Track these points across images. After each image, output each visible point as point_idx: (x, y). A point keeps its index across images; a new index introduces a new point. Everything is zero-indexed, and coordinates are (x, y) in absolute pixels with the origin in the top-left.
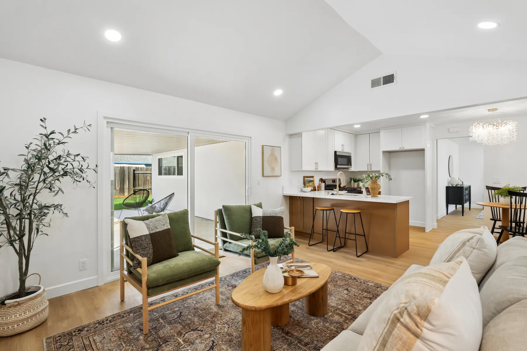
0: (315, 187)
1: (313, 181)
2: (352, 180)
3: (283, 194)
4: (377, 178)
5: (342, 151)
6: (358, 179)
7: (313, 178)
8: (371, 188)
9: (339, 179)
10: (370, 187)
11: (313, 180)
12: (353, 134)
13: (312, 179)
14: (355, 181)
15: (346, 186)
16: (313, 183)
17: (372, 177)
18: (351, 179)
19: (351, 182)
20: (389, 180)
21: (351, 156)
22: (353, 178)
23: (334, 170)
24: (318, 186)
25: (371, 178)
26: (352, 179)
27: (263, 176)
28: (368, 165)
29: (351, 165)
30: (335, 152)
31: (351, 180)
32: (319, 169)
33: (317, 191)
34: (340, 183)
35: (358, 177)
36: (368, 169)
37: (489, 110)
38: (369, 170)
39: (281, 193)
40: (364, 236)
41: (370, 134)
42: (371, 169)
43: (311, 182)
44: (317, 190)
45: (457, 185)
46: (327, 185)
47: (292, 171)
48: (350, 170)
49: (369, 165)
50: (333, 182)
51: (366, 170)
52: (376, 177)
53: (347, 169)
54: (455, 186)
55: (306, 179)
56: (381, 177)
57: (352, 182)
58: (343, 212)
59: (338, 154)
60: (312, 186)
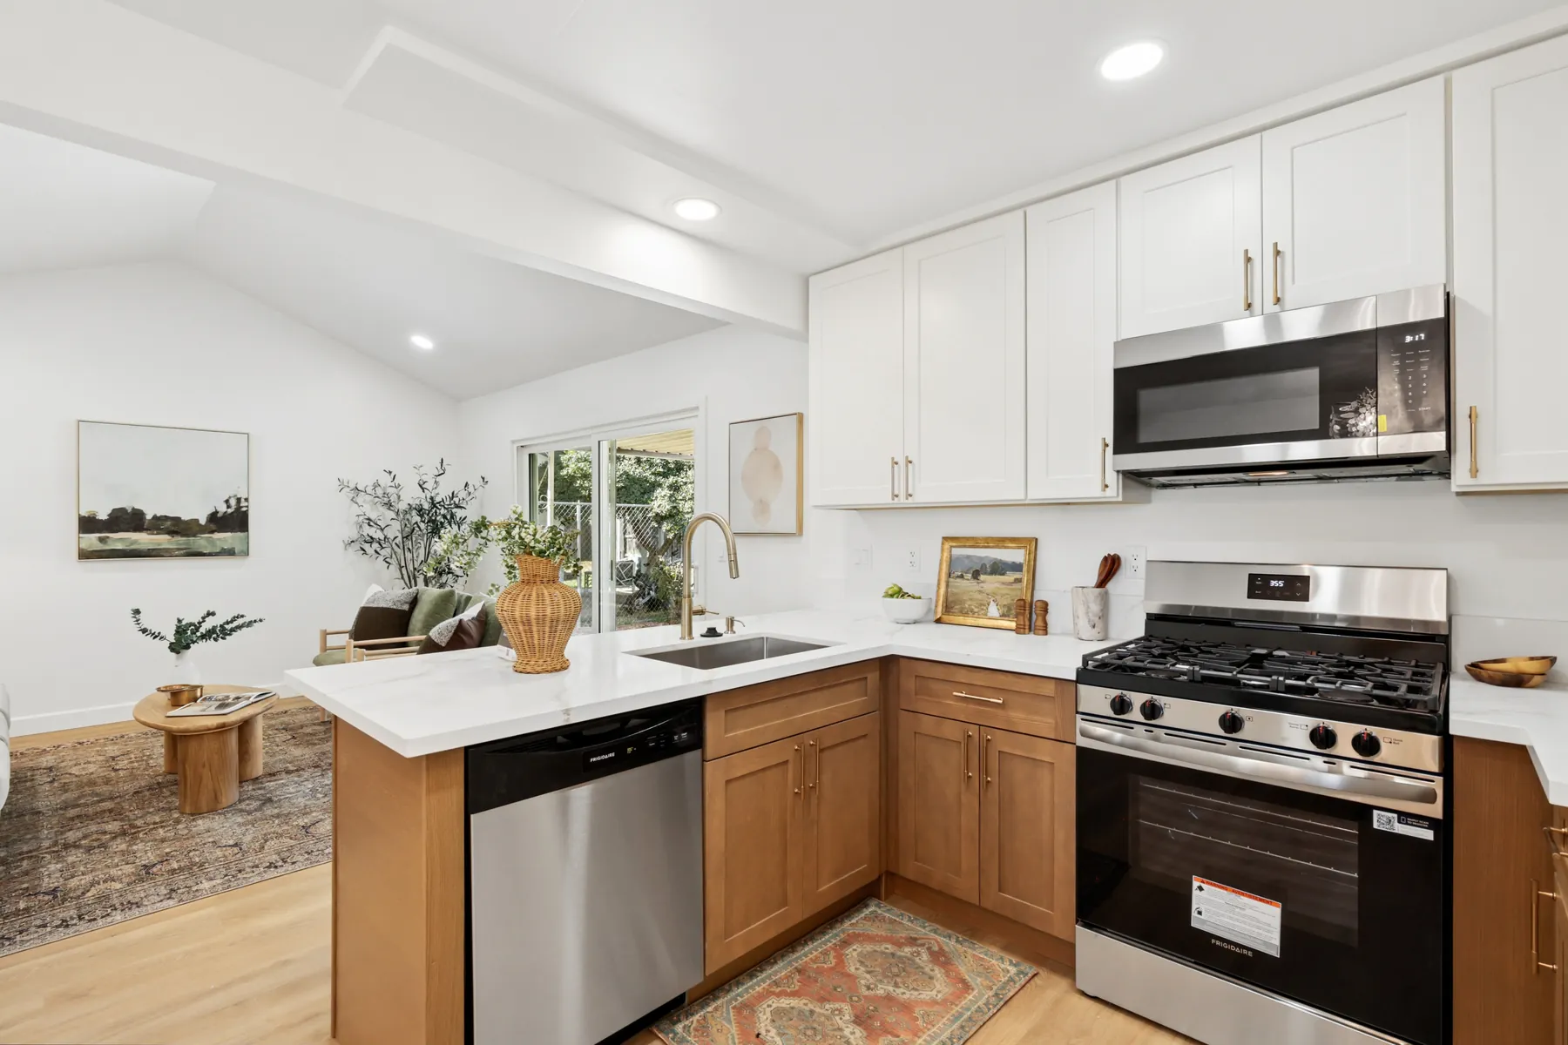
1: (1029, 567)
7: (1031, 548)
11: (1026, 559)
16: (1011, 577)
43: (994, 572)
55: (956, 552)
60: (994, 594)
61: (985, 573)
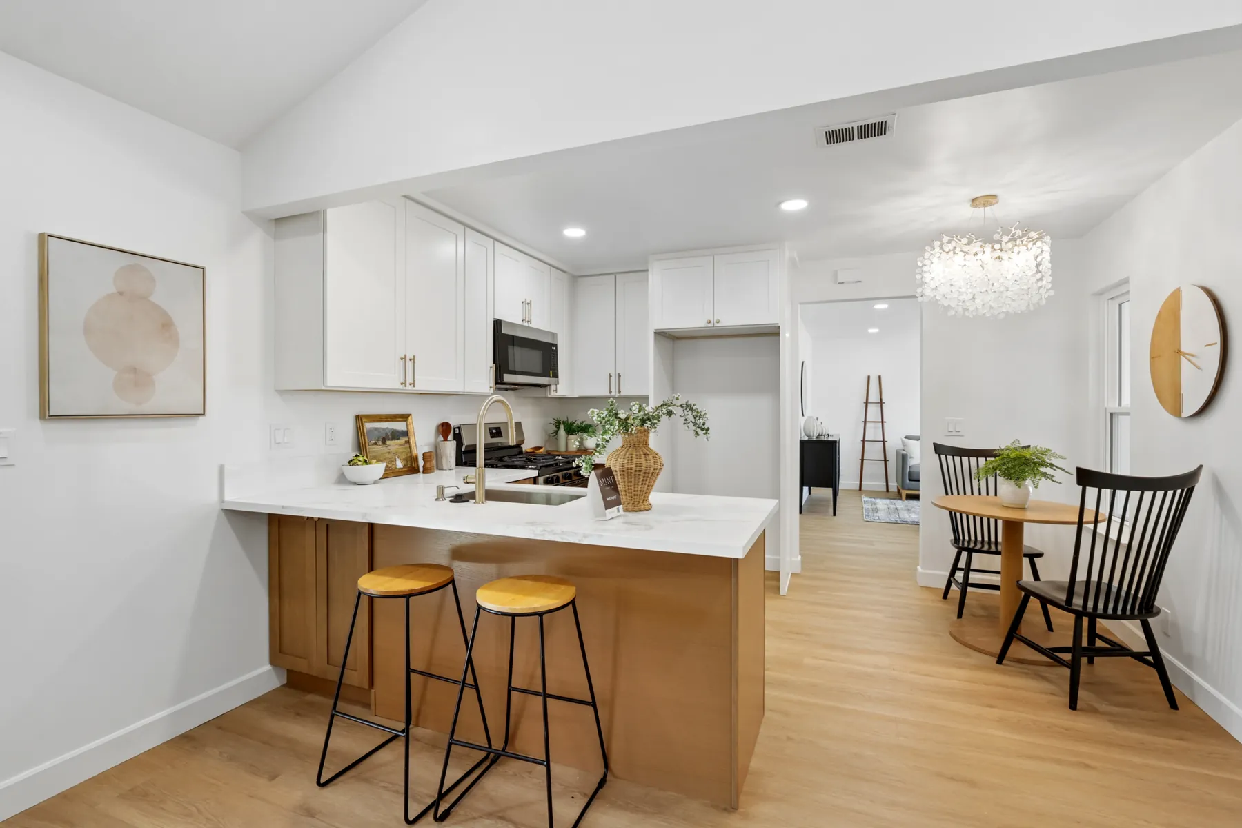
0: (416, 459)
1: (406, 434)
2: (562, 426)
3: (223, 501)
4: (647, 425)
5: (526, 324)
6: (578, 422)
7: (406, 421)
8: (623, 471)
9: (518, 425)
10: (618, 468)
11: (405, 429)
12: (565, 272)
13: (399, 426)
14: (571, 430)
15: (540, 448)
16: (403, 440)
17: (627, 418)
18: (558, 424)
19: (556, 432)
20: (697, 434)
21: (556, 346)
22: (563, 419)
23: (492, 391)
24: (424, 454)
25: (624, 423)
26: (560, 424)
27: (45, 413)
28: (610, 376)
29: (556, 375)
30: (497, 324)
31: (558, 428)
32: (420, 387)
33: (421, 475)
34: (521, 439)
35: (579, 418)
36: (611, 392)
37: (974, 200)
38: (613, 394)
39: (214, 497)
40: (593, 704)
41: (618, 276)
42: (620, 392)
43: (393, 438)
44: (421, 469)
45: (819, 435)
46: (467, 446)
47: (281, 392)
48: (553, 394)
49: (613, 378)
50: (493, 435)
51: (604, 392)
52: (643, 421)
53: (543, 389)
54: (814, 438)
55: (368, 425)
56: (664, 418)
57: (562, 432)
58: (485, 609)
59: (504, 330)
60: (397, 453)
61: (389, 440)
